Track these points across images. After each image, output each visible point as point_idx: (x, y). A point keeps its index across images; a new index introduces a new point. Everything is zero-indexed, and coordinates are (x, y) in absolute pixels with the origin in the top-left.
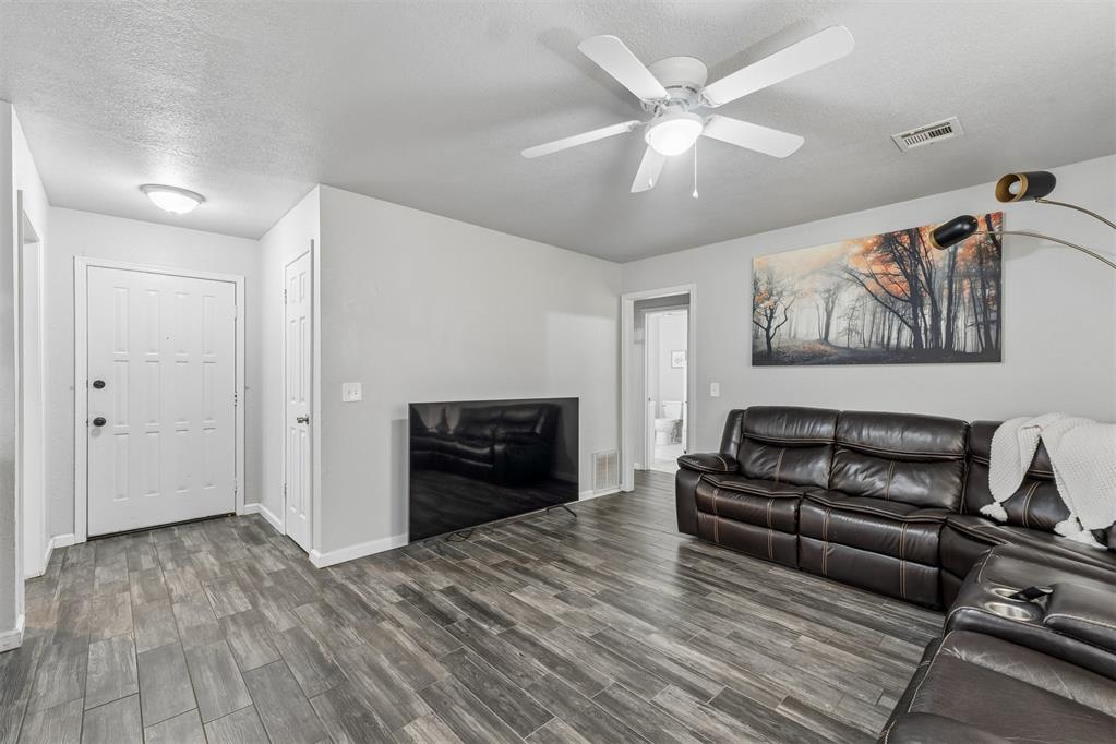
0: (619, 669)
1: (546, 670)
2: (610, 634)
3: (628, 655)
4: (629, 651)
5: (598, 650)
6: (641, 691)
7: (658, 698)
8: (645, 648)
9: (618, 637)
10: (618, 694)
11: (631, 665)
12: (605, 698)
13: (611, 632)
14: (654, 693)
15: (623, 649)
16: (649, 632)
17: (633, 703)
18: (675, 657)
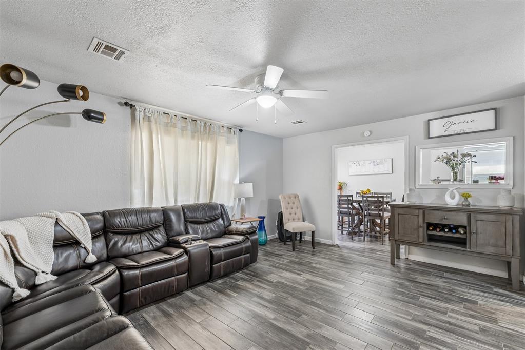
0: (287, 302)
1: (314, 300)
2: (294, 317)
3: (284, 308)
4: (284, 309)
5: (297, 309)
6: (279, 297)
7: (274, 295)
8: (277, 311)
9: (289, 316)
10: (287, 295)
11: (283, 304)
12: (291, 294)
13: (293, 318)
14: (275, 297)
15: (286, 310)
16: (275, 319)
17: (281, 293)
18: (265, 308)
